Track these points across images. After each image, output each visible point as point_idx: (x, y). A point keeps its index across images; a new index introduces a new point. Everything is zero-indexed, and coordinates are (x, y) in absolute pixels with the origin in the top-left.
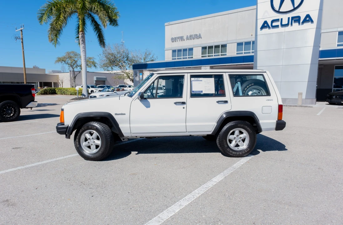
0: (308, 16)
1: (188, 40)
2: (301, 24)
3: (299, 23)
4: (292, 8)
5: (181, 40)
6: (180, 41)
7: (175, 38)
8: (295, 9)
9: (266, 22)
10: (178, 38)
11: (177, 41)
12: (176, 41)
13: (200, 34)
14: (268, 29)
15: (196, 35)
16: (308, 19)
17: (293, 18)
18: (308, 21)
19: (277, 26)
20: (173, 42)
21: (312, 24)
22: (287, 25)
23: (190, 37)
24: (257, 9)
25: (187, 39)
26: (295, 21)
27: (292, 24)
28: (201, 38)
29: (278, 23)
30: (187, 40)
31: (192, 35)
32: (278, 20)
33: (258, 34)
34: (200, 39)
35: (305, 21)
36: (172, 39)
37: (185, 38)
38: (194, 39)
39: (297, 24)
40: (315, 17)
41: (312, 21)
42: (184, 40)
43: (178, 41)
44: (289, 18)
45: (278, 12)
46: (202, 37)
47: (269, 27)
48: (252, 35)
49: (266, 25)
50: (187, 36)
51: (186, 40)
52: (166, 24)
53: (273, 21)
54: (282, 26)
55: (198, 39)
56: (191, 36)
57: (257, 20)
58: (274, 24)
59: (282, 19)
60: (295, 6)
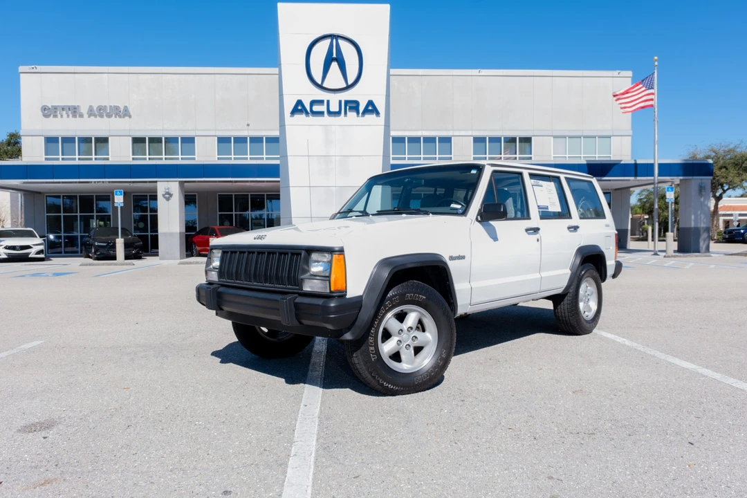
0: (370, 103)
1: (92, 118)
2: (360, 115)
3: (358, 113)
4: (345, 86)
5: (71, 115)
6: (68, 116)
7: (55, 108)
8: (348, 87)
9: (299, 102)
10: (63, 109)
11: (59, 116)
12: (55, 116)
13: (126, 107)
14: (304, 115)
15: (117, 108)
16: (371, 108)
17: (347, 102)
18: (371, 112)
19: (321, 113)
20: (46, 116)
21: (378, 118)
22: (338, 113)
23: (100, 110)
24: (280, 74)
25: (91, 113)
26: (351, 108)
27: (346, 113)
28: (130, 117)
29: (323, 108)
30: (89, 117)
31: (105, 106)
32: (321, 102)
33: (287, 123)
34: (127, 118)
35: (366, 111)
36: (44, 109)
37: (84, 110)
38: (109, 116)
39: (355, 114)
40: (381, 107)
41: (378, 113)
42: (81, 116)
43: (62, 116)
44: (340, 102)
45: (320, 87)
46: (132, 113)
47: (307, 113)
48: (248, 125)
49: (300, 108)
50: (91, 107)
51: (86, 116)
52: (21, 69)
53: (313, 103)
54: (330, 113)
55: (120, 117)
56: (100, 108)
57: (281, 95)
58: (316, 108)
59: (328, 101)
60: (350, 82)
